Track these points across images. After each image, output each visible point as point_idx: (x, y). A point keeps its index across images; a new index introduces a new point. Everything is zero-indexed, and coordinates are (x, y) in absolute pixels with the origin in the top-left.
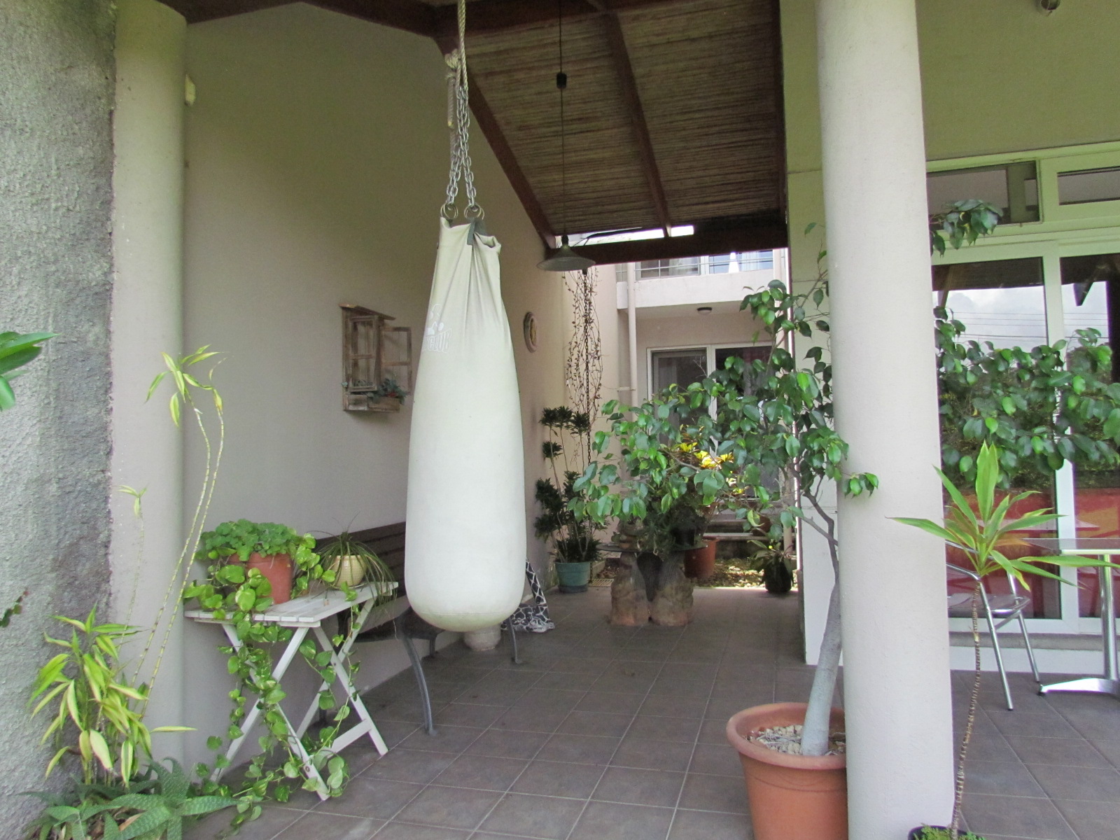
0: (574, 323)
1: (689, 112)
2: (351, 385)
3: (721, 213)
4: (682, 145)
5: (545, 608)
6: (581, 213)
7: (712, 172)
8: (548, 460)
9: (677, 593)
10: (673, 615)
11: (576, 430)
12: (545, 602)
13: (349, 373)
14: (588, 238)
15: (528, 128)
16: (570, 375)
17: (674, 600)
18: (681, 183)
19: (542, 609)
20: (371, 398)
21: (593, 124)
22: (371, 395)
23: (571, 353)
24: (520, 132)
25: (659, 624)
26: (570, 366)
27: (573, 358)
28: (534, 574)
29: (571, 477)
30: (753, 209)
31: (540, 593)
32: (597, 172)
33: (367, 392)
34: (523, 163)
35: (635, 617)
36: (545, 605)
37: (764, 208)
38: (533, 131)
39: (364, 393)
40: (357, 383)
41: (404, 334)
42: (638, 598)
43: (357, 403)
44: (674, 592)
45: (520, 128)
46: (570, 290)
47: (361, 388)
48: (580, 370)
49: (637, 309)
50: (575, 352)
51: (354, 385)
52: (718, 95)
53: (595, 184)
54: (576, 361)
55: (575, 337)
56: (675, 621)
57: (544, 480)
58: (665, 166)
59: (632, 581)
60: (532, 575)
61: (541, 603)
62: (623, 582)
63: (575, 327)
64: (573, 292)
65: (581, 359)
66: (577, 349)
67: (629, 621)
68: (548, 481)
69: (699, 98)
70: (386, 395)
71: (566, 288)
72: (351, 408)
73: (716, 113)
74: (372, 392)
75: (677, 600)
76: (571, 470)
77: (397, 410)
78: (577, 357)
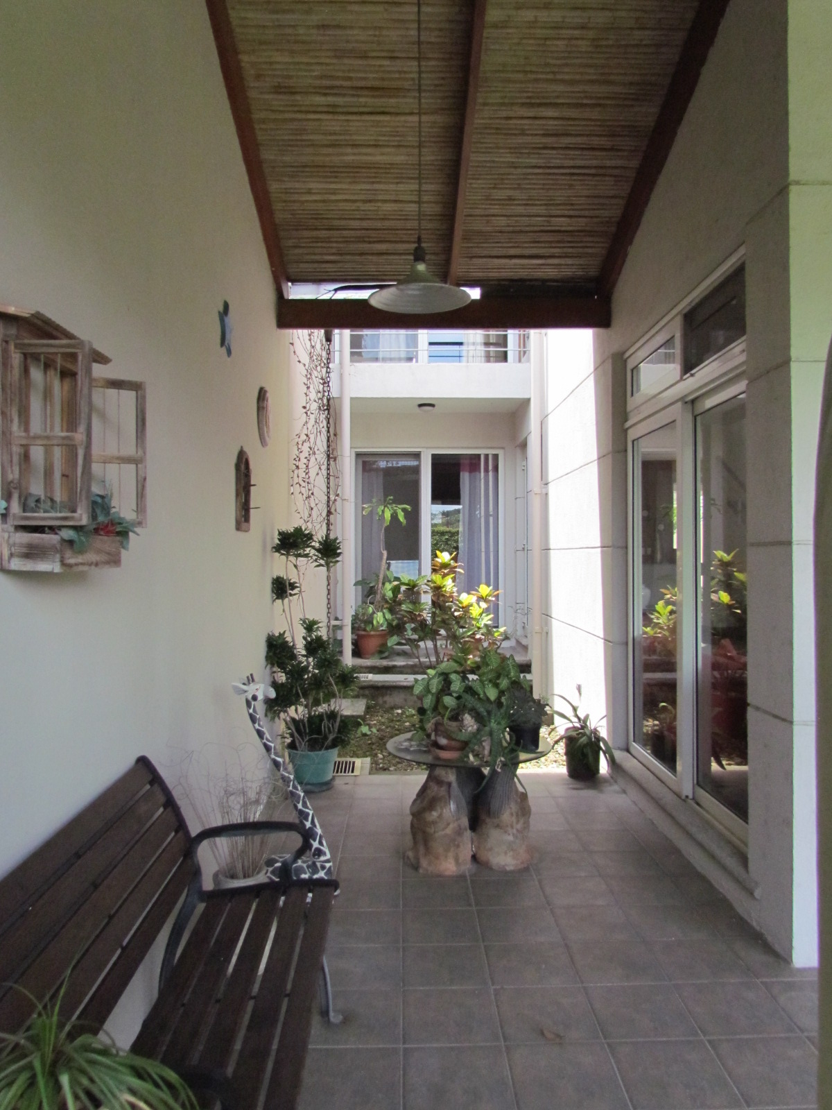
0: (304, 407)
1: (540, 105)
2: (15, 508)
3: (523, 274)
4: (510, 159)
5: (328, 865)
6: (334, 251)
7: (534, 210)
8: (279, 601)
9: (518, 822)
10: (511, 853)
11: (322, 562)
12: (328, 856)
13: (10, 477)
14: (336, 290)
15: (291, 91)
16: (296, 480)
17: (515, 831)
18: (488, 222)
19: (323, 868)
20: (71, 543)
21: (393, 101)
22: (67, 534)
23: (298, 449)
24: (275, 96)
25: (491, 869)
26: (298, 467)
27: (302, 456)
28: (311, 812)
29: (310, 626)
30: (567, 272)
31: (321, 843)
32: (377, 186)
33: (60, 527)
34: (267, 155)
35: (457, 860)
36: (328, 861)
37: (580, 273)
38: (298, 97)
39: (52, 529)
40: (32, 503)
41: (129, 396)
42: (459, 832)
43: (32, 553)
44: (514, 819)
45: (278, 90)
46: (299, 362)
47: (42, 517)
48: (310, 474)
49: (351, 398)
50: (305, 448)
51: (25, 508)
52: (592, 82)
53: (368, 206)
54: (305, 461)
55: (305, 427)
56: (514, 862)
57: (277, 634)
58: (472, 190)
59: (452, 806)
60: (308, 814)
61: (322, 858)
62: (438, 808)
63: (306, 413)
64: (305, 365)
65: (313, 459)
66: (307, 445)
67: (449, 866)
68: (282, 635)
69: (563, 81)
70: (96, 531)
71: (294, 359)
72: (16, 564)
73: (572, 113)
74: (75, 528)
75: (517, 830)
76: (310, 617)
77: (115, 561)
78: (307, 455)
